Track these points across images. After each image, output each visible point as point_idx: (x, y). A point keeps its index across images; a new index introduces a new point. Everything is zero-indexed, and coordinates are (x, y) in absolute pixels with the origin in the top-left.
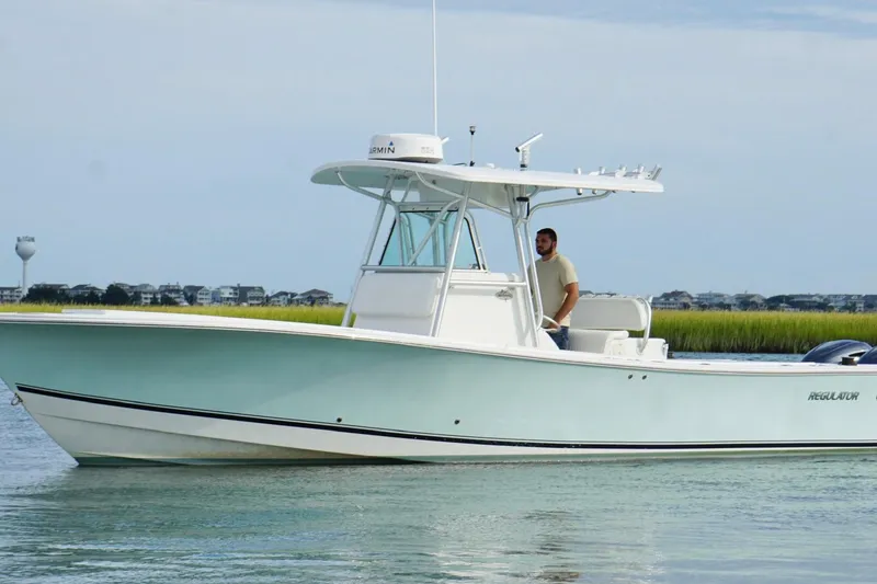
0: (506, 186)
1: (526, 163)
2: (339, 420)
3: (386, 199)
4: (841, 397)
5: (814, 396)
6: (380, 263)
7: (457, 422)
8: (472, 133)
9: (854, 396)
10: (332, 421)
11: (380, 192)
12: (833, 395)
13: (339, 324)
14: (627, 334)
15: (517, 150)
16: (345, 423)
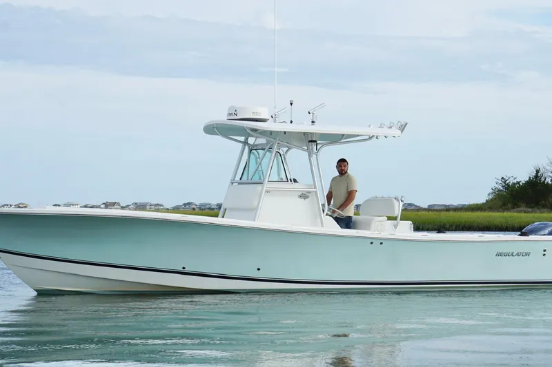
0: (304, 134)
1: (314, 120)
2: (184, 268)
3: (245, 143)
4: (518, 255)
5: (499, 254)
6: (241, 179)
7: (259, 269)
8: (291, 104)
9: (527, 254)
10: (180, 269)
11: (242, 139)
12: (513, 253)
13: (217, 216)
14: (386, 218)
15: (309, 113)
16: (188, 269)
